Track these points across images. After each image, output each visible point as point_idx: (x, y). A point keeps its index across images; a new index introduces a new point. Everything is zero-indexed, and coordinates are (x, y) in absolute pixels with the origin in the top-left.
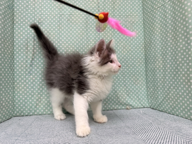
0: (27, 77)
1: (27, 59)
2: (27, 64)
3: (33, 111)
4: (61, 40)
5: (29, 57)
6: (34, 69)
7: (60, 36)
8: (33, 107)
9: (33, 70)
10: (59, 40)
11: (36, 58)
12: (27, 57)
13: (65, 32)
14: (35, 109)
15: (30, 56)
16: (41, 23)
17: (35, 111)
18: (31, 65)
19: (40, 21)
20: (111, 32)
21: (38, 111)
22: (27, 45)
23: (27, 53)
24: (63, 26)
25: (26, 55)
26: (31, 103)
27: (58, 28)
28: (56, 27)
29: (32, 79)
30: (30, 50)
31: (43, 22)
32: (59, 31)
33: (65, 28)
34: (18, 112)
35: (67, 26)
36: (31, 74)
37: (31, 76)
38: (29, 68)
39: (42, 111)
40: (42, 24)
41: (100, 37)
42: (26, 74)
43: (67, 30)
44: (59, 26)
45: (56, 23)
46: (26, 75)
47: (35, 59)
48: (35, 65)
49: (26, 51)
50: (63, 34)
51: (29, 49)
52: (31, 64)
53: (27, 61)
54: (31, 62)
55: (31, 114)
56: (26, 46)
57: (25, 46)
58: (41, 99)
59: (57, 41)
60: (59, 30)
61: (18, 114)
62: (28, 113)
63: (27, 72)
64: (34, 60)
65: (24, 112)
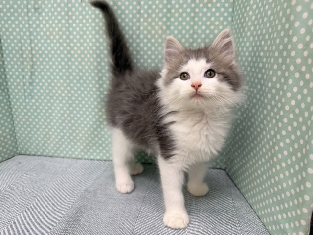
0: (27, 101)
1: (24, 74)
2: (25, 80)
3: (41, 151)
4: (72, 41)
5: (26, 70)
6: (36, 89)
7: (71, 33)
8: (40, 145)
9: (35, 91)
10: (68, 41)
11: (37, 72)
12: (23, 70)
13: (78, 25)
14: (44, 148)
15: (28, 69)
16: (38, 8)
17: (44, 151)
18: (31, 84)
19: (36, 6)
20: (160, 23)
21: (47, 151)
22: (21, 50)
23: (22, 63)
24: (74, 14)
25: (22, 67)
26: (36, 139)
27: (67, 17)
28: (63, 17)
29: (34, 104)
30: (26, 58)
31: (41, 7)
32: (69, 23)
33: (77, 17)
34: (22, 149)
35: (80, 13)
36: (33, 97)
37: (33, 101)
38: (28, 88)
39: (53, 151)
40: (40, 10)
41: (140, 33)
42: (25, 96)
43: (81, 21)
44: (67, 14)
45: (63, 9)
46: (25, 99)
47: (36, 74)
48: (37, 83)
49: (21, 59)
50: (74, 29)
51: (25, 56)
52: (31, 81)
53: (24, 77)
54: (31, 78)
55: (39, 153)
56: (20, 52)
57: (18, 51)
58: (49, 135)
59: (66, 42)
60: (67, 21)
61: (23, 152)
62: (35, 152)
63: (26, 94)
64: (34, 75)
65: (30, 150)
